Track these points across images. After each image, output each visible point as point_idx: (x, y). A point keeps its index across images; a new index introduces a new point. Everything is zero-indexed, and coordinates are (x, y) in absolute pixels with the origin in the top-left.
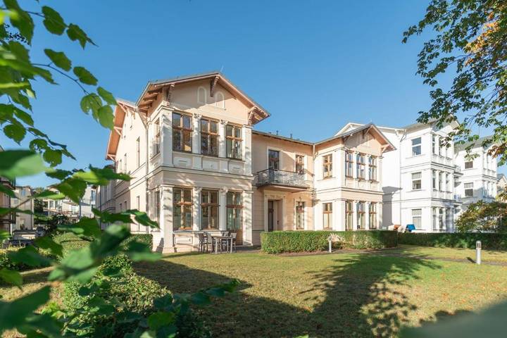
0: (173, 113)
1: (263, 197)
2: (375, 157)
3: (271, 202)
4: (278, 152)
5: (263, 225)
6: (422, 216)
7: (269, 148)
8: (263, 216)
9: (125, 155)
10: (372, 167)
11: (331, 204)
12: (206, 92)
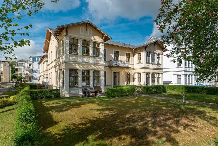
0: (69, 38)
1: (111, 71)
2: (160, 54)
3: (115, 73)
4: (118, 52)
5: (111, 83)
6: (181, 78)
7: (114, 50)
8: (111, 79)
9: (51, 52)
10: (159, 58)
11: (141, 74)
12: (84, 29)
